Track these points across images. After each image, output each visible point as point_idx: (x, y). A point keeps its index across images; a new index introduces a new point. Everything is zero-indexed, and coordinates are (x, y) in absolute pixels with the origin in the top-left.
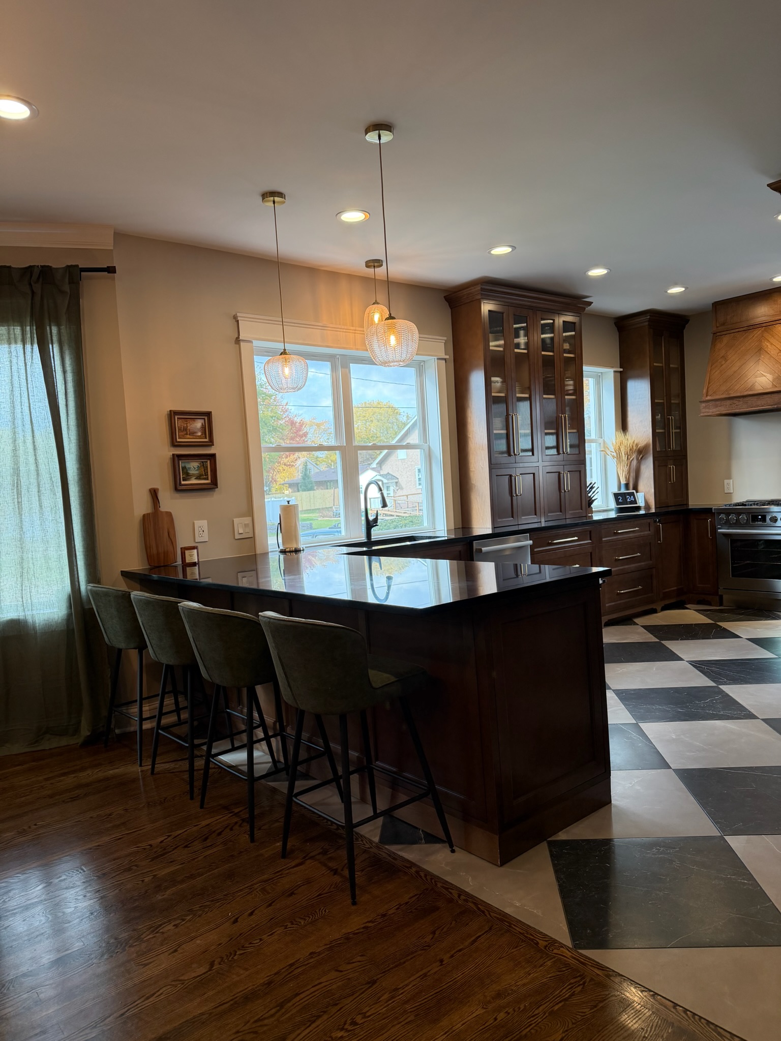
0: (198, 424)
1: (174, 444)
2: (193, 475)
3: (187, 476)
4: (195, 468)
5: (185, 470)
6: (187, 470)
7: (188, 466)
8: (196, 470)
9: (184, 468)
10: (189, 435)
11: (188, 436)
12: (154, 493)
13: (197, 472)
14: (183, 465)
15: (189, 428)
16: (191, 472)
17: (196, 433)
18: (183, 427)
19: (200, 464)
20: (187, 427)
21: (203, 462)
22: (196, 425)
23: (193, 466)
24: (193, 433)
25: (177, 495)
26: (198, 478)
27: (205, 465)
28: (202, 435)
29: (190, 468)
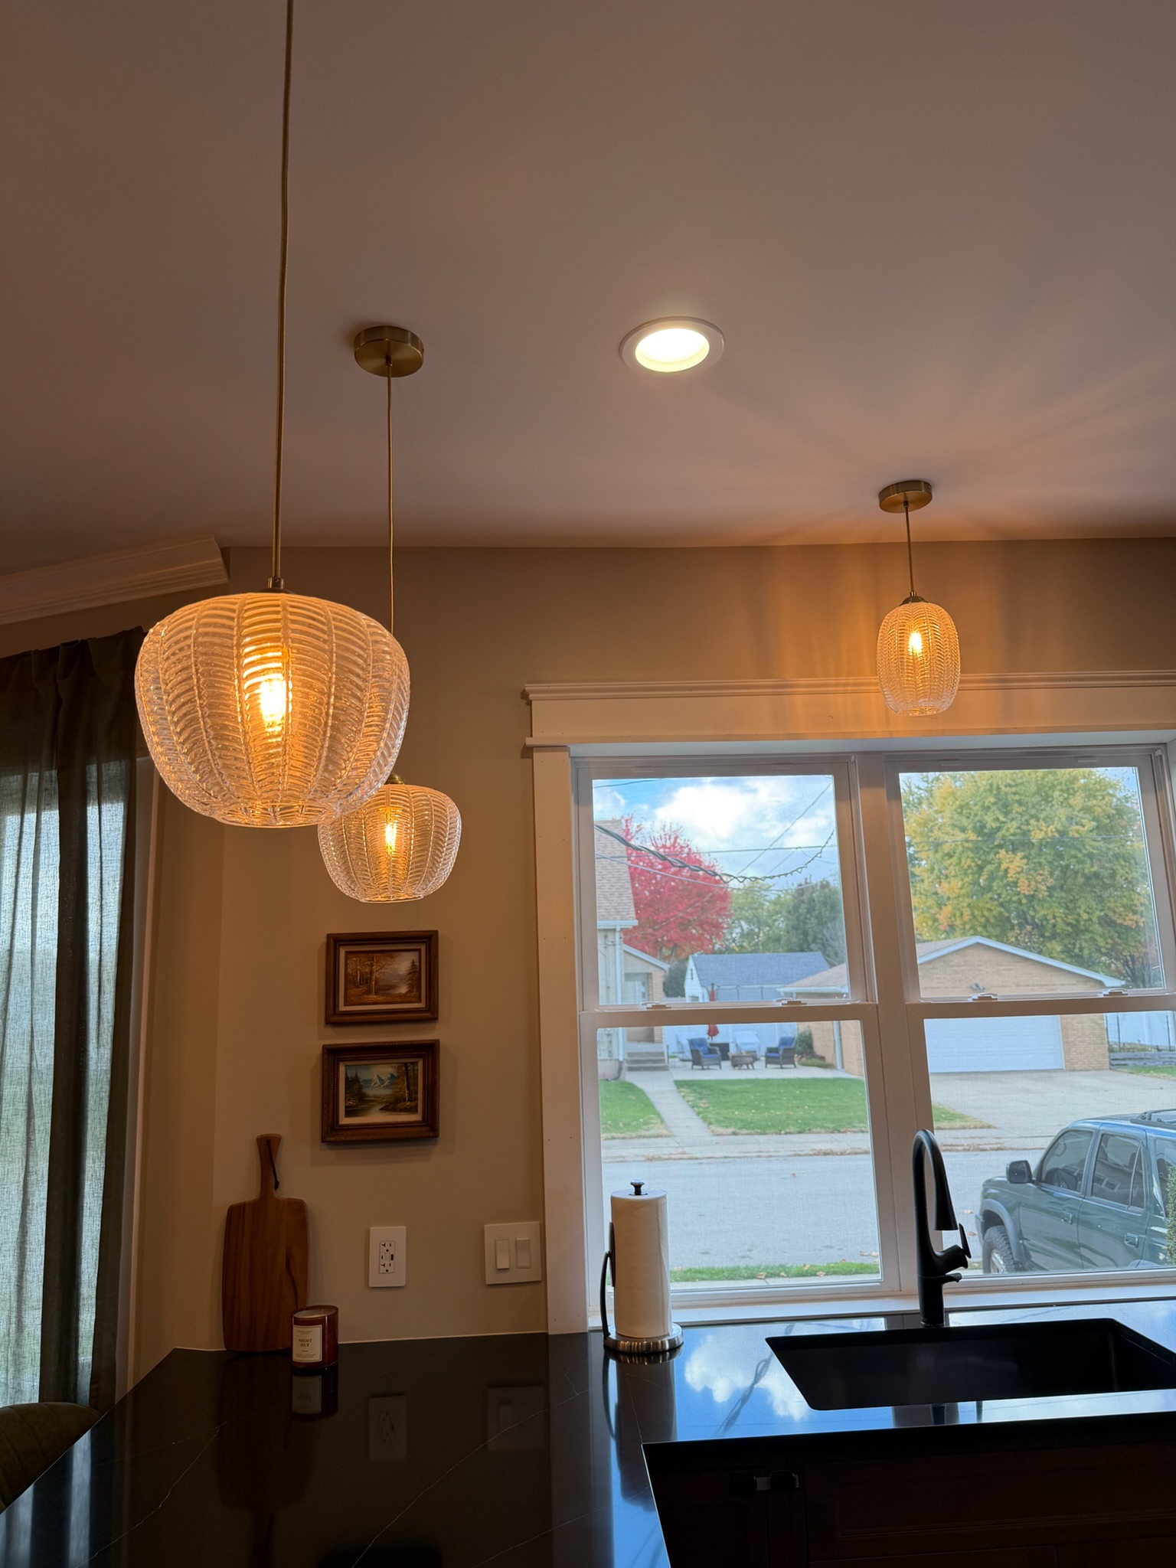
0: (403, 964)
1: (334, 1019)
2: (377, 1100)
3: (360, 1101)
4: (382, 1082)
5: (356, 1087)
6: (361, 1087)
7: (363, 1075)
8: (387, 1087)
9: (352, 1083)
10: (376, 993)
11: (373, 997)
12: (268, 1148)
13: (388, 1092)
14: (352, 1074)
15: (376, 975)
16: (370, 1092)
17: (393, 987)
18: (362, 974)
19: (399, 1068)
20: (371, 973)
21: (406, 1064)
22: (396, 966)
23: (379, 1076)
24: (384, 989)
25: (330, 1154)
26: (391, 1106)
27: (411, 1073)
28: (410, 991)
29: (370, 1081)
